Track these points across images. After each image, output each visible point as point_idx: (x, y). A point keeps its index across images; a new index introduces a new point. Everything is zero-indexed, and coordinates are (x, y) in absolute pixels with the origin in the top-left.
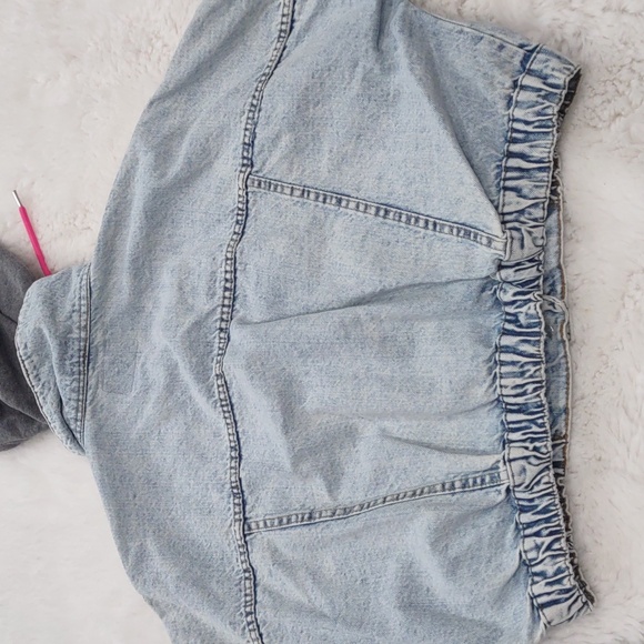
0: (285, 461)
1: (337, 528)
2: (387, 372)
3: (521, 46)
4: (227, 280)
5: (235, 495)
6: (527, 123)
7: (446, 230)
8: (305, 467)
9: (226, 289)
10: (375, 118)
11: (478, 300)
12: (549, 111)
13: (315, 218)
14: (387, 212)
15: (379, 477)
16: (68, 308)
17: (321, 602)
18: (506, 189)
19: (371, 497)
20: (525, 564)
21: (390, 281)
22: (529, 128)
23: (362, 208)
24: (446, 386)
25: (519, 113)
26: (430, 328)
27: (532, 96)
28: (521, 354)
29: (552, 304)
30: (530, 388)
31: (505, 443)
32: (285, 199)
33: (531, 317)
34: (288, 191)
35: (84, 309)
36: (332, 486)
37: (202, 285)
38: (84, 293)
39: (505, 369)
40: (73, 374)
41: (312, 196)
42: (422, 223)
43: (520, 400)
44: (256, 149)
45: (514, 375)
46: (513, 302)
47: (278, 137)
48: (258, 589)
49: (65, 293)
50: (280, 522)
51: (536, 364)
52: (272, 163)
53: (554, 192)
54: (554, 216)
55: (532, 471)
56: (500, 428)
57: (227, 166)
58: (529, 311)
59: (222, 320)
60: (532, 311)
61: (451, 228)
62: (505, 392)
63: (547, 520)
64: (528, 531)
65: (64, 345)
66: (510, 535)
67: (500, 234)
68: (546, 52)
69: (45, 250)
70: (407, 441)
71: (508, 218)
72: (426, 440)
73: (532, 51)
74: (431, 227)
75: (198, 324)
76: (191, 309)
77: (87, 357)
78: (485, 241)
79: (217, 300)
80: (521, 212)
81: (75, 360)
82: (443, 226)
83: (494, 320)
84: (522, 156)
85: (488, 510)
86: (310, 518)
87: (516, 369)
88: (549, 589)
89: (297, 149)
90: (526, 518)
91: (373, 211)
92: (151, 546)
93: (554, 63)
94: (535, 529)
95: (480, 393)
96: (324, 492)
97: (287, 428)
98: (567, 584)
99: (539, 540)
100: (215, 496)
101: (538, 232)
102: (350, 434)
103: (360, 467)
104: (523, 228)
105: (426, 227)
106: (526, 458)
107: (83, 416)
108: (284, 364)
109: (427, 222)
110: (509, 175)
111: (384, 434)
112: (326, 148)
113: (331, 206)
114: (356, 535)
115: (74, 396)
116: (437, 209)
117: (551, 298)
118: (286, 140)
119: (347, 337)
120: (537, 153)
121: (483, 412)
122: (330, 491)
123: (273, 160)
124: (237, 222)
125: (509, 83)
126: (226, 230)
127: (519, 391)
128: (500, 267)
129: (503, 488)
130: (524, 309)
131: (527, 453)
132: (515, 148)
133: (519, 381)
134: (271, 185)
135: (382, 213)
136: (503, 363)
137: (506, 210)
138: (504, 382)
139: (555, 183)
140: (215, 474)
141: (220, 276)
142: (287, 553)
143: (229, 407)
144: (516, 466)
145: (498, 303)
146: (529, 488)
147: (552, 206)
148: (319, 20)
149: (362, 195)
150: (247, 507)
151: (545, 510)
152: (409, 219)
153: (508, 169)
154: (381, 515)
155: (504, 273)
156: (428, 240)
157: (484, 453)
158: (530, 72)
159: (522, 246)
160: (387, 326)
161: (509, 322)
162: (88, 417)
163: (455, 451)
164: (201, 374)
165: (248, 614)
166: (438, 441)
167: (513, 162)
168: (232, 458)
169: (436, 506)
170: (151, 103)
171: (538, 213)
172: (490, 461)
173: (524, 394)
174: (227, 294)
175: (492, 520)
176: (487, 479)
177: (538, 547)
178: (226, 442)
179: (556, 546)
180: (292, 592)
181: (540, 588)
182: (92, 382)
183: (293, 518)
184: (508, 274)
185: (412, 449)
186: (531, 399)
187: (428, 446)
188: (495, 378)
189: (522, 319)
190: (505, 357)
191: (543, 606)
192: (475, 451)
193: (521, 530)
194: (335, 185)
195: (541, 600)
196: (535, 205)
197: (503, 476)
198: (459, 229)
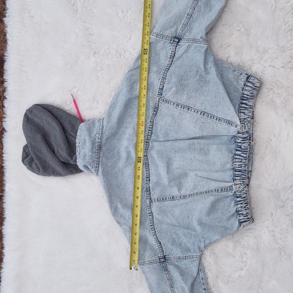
0: (166, 182)
1: (182, 201)
2: (201, 158)
3: (246, 74)
4: (150, 128)
5: (147, 191)
6: (248, 95)
7: (223, 121)
8: (172, 184)
9: (149, 130)
10: (202, 87)
11: (230, 141)
12: (254, 93)
13: (180, 113)
14: (204, 114)
15: (195, 187)
16: (95, 132)
17: (175, 222)
18: (241, 112)
19: (192, 193)
20: (237, 211)
21: (205, 134)
22: (248, 97)
23: (196, 112)
24: (219, 164)
25: (245, 92)
26: (215, 147)
27: (250, 89)
28: (241, 156)
30: (243, 166)
31: (234, 180)
32: (171, 106)
33: (245, 147)
34: (172, 104)
35: (100, 133)
38: (101, 128)
39: (236, 160)
40: (96, 153)
41: (180, 106)
42: (215, 119)
43: (240, 169)
44: (164, 90)
45: (239, 162)
46: (240, 143)
47: (172, 88)
48: (154, 218)
49: (93, 128)
50: (163, 199)
51: (245, 159)
52: (168, 95)
55: (242, 187)
56: (233, 175)
57: (153, 94)
59: (147, 139)
60: (246, 145)
61: (224, 121)
62: (236, 166)
63: (244, 200)
64: (238, 203)
65: (93, 144)
66: (233, 204)
67: (239, 124)
68: (253, 77)
70: (203, 177)
71: (241, 120)
72: (209, 177)
73: (249, 76)
74: (218, 120)
77: (100, 147)
78: (235, 126)
80: (245, 119)
81: (96, 148)
82: (222, 120)
83: (233, 146)
84: (245, 104)
85: (228, 197)
86: (173, 198)
87: (240, 160)
88: (244, 218)
89: (177, 92)
90: (238, 199)
91: (200, 113)
92: (119, 206)
93: (256, 80)
94: (241, 202)
95: (229, 166)
96: (177, 191)
97: (168, 172)
98: (249, 217)
99: (242, 205)
101: (249, 125)
102: (185, 175)
103: (189, 185)
104: (246, 123)
107: (99, 166)
108: (169, 154)
109: (217, 118)
110: (242, 109)
111: (196, 175)
112: (186, 93)
113: (186, 110)
114: (187, 204)
115: (96, 160)
116: (220, 115)
118: (174, 89)
119: (190, 148)
120: (250, 104)
121: (228, 171)
122: (179, 191)
124: (154, 111)
125: (243, 84)
126: (150, 113)
128: (238, 133)
129: (233, 191)
130: (244, 145)
131: (241, 183)
132: (244, 102)
133: (240, 164)
134: (167, 101)
135: (202, 114)
136: (236, 158)
137: (241, 118)
138: (236, 163)
139: (253, 112)
141: (148, 126)
142: (164, 208)
143: (147, 165)
144: (238, 186)
145: (236, 142)
146: (241, 192)
147: (253, 118)
148: (184, 55)
149: (196, 108)
150: (151, 195)
151: (244, 198)
152: (211, 117)
153: (241, 107)
154: (196, 198)
155: (239, 135)
156: (216, 123)
157: (227, 182)
158: (249, 82)
159: (245, 128)
160: (202, 146)
161: (239, 147)
162: (100, 166)
163: (218, 181)
165: (151, 226)
166: (213, 178)
167: (243, 105)
168: (147, 180)
169: (214, 195)
170: (129, 72)
171: (249, 119)
172: (231, 184)
173: (241, 167)
174: (150, 132)
175: (228, 199)
176: (229, 189)
177: (241, 207)
178: (145, 175)
179: (247, 207)
181: (242, 217)
182: (101, 155)
183: (167, 198)
184: (240, 135)
185: (206, 180)
186: (243, 168)
187: (210, 179)
188: (233, 162)
189: (243, 147)
190: (237, 157)
191: (242, 222)
192: (225, 182)
193: (236, 203)
194: (187, 104)
195: (241, 221)
196: (249, 117)
197: (234, 188)
198: (227, 122)
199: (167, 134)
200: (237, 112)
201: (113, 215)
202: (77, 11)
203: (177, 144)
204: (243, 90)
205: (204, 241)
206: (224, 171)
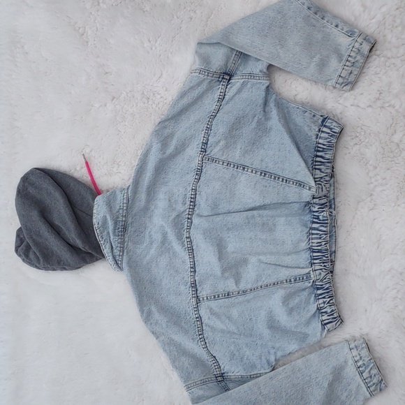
0: (218, 272)
1: (241, 298)
2: (264, 237)
3: (322, 116)
4: (191, 198)
5: (192, 287)
6: (324, 145)
7: (291, 183)
8: (226, 275)
9: (191, 202)
10: (261, 137)
12: (333, 141)
13: (233, 174)
14: (265, 174)
15: (259, 277)
16: (118, 207)
17: (233, 328)
18: (315, 169)
19: (255, 286)
20: (319, 309)
21: (268, 201)
22: (325, 147)
23: (254, 172)
24: (290, 242)
25: (321, 141)
26: (282, 220)
27: (327, 135)
28: (320, 231)
29: (331, 212)
30: (323, 243)
31: (312, 264)
32: (220, 166)
33: (325, 217)
34: (221, 163)
35: (125, 208)
36: (237, 282)
37: (180, 200)
38: (125, 201)
39: (313, 236)
40: (119, 236)
41: (232, 166)
42: (281, 180)
43: (319, 248)
44: (208, 146)
45: (317, 238)
46: (317, 211)
47: (219, 141)
48: (203, 325)
49: (114, 201)
50: (215, 297)
51: (326, 234)
52: (215, 151)
53: (333, 171)
54: (333, 179)
55: (323, 274)
56: (310, 258)
57: (193, 151)
58: (324, 215)
59: (189, 214)
60: (325, 215)
61: (293, 183)
62: (313, 245)
63: (328, 292)
64: (320, 297)
65: (116, 223)
66: (313, 298)
67: (314, 185)
68: (331, 119)
69: (97, 181)
70: (270, 264)
71: (316, 180)
72: (278, 263)
73: (326, 118)
74: (284, 181)
75: (178, 216)
76: (174, 209)
77: (125, 229)
78: (308, 188)
79: (187, 206)
80: (321, 178)
82: (290, 181)
83: (308, 218)
84: (322, 157)
85: (304, 289)
86: (228, 295)
87: (318, 236)
88: (328, 318)
89: (227, 147)
90: (319, 292)
91: (259, 173)
92: (154, 309)
93: (334, 124)
94: (323, 296)
95: (304, 245)
96: (234, 285)
97: (220, 259)
98: (335, 315)
99: (325, 300)
100: (182, 288)
101: (328, 186)
102: (245, 261)
103: (250, 275)
104: (322, 184)
105: (283, 181)
106: (321, 269)
107: (123, 254)
108: (219, 233)
109: (283, 179)
110: (317, 164)
111: (260, 261)
112: (239, 147)
113: (240, 170)
114: (248, 301)
115: (119, 245)
116: (287, 175)
117: (331, 210)
118: (222, 143)
119: (249, 223)
120: (327, 156)
121: (303, 253)
122: (236, 284)
123: (216, 150)
124: (197, 174)
125: (317, 130)
126: (191, 177)
127: (319, 244)
128: (314, 198)
129: (312, 281)
130: (322, 214)
131: (321, 268)
132: (319, 154)
133: (319, 241)
134: (213, 160)
135: (263, 174)
136: (313, 234)
137: (316, 177)
138: (313, 241)
139: (333, 168)
140: (183, 278)
141: (189, 196)
142: (216, 310)
143: (191, 250)
144: (317, 272)
145: (311, 211)
146: (322, 281)
147: (332, 176)
149: (254, 166)
150: (198, 292)
151: (327, 289)
152: (275, 178)
153: (316, 161)
154: (261, 292)
155: (315, 200)
156: (283, 186)
157: (303, 268)
158: (325, 126)
159: (322, 191)
160: (265, 219)
161: (315, 218)
162: (125, 254)
163: (290, 267)
164: (179, 236)
165: (200, 335)
167: (318, 159)
168: (191, 272)
169: (285, 288)
171: (327, 178)
172: (307, 271)
173: (321, 245)
174: (192, 204)
175: (306, 293)
176: (305, 278)
177: (324, 303)
178: (188, 265)
179: (331, 302)
180: (219, 325)
181: (325, 317)
182: (126, 239)
183: (221, 295)
184: (316, 201)
185: (274, 267)
186: (323, 247)
187: (279, 265)
188: (309, 240)
189: (321, 218)
190: (314, 232)
191: (326, 324)
192: (299, 268)
193: (317, 297)
194: (242, 162)
195: (325, 322)
196: (326, 176)
197: (312, 276)
198: (296, 183)
199: (215, 206)
200: (311, 169)
201: (146, 322)
202: (87, 42)
203: (230, 218)
204: (317, 138)
205: (275, 353)
206: (297, 252)
